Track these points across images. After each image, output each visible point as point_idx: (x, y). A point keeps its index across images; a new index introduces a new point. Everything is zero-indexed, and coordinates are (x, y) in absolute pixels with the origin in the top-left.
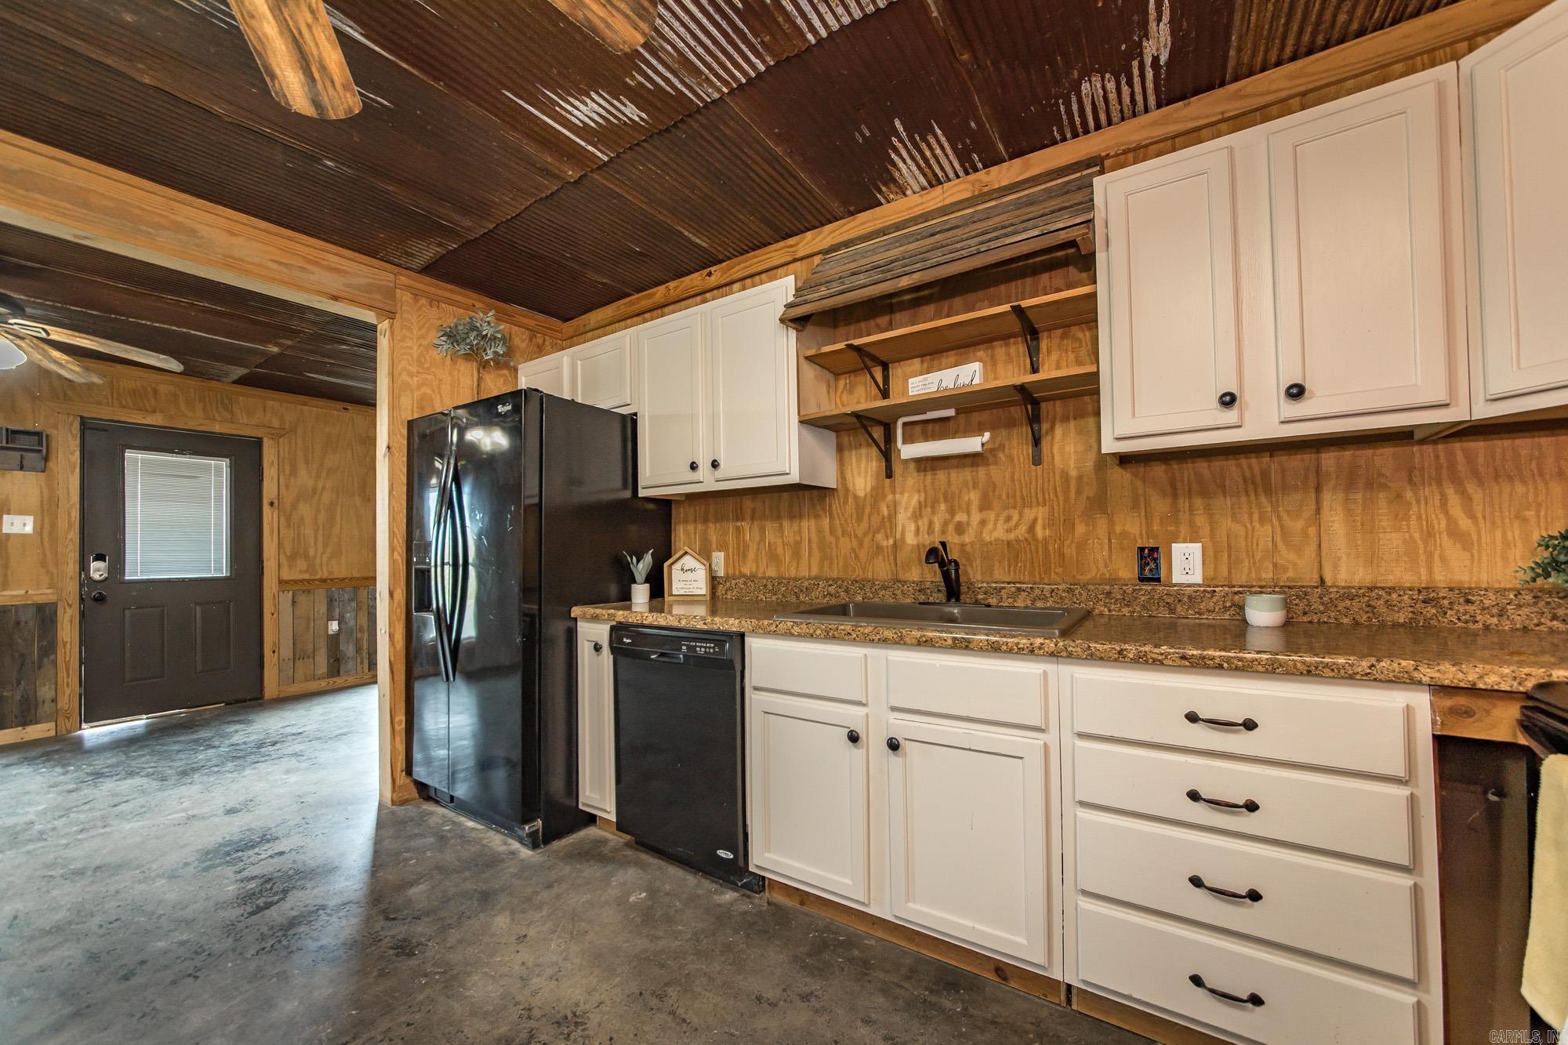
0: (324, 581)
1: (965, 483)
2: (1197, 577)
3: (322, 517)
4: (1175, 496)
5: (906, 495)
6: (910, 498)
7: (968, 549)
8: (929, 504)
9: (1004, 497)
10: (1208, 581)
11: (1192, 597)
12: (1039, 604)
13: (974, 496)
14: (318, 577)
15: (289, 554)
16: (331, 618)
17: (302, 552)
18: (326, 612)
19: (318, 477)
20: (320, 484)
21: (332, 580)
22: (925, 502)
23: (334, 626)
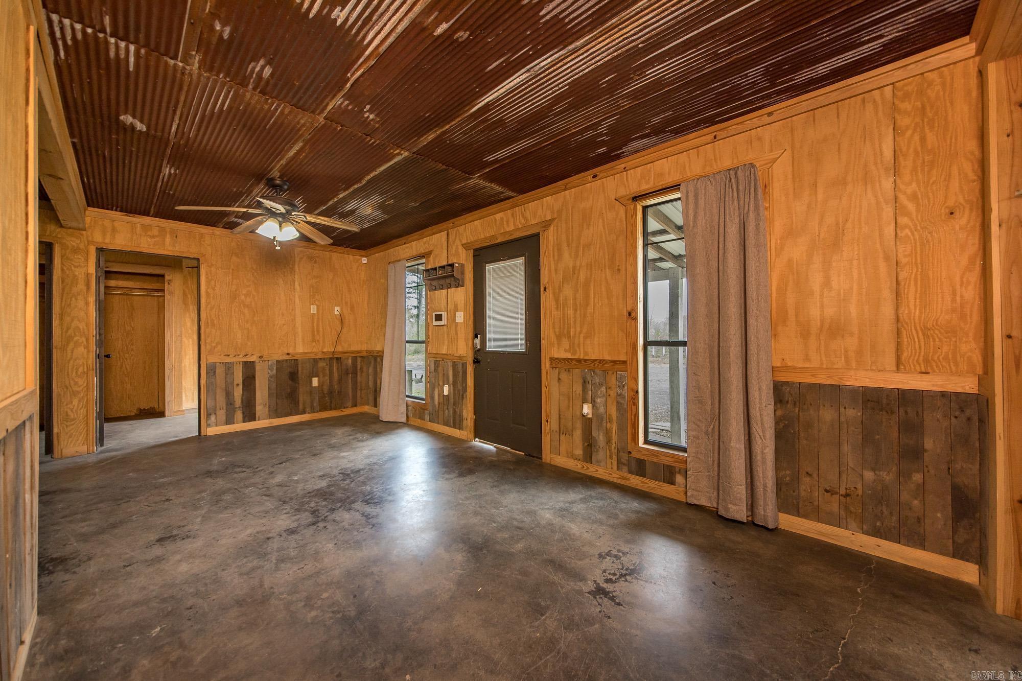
0: (579, 361)
3: (580, 295)
14: (576, 357)
15: (557, 333)
16: (584, 401)
17: (565, 332)
18: (581, 393)
19: (577, 256)
20: (578, 263)
21: (585, 360)
23: (587, 409)
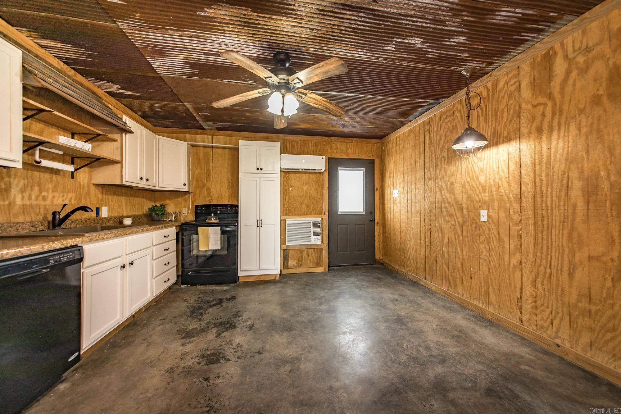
1: (47, 180)
2: (106, 216)
4: (103, 194)
5: (16, 180)
6: (19, 182)
7: (47, 207)
8: (30, 186)
9: (62, 188)
10: (108, 216)
11: (109, 219)
12: (78, 226)
13: (50, 186)
22: (28, 184)
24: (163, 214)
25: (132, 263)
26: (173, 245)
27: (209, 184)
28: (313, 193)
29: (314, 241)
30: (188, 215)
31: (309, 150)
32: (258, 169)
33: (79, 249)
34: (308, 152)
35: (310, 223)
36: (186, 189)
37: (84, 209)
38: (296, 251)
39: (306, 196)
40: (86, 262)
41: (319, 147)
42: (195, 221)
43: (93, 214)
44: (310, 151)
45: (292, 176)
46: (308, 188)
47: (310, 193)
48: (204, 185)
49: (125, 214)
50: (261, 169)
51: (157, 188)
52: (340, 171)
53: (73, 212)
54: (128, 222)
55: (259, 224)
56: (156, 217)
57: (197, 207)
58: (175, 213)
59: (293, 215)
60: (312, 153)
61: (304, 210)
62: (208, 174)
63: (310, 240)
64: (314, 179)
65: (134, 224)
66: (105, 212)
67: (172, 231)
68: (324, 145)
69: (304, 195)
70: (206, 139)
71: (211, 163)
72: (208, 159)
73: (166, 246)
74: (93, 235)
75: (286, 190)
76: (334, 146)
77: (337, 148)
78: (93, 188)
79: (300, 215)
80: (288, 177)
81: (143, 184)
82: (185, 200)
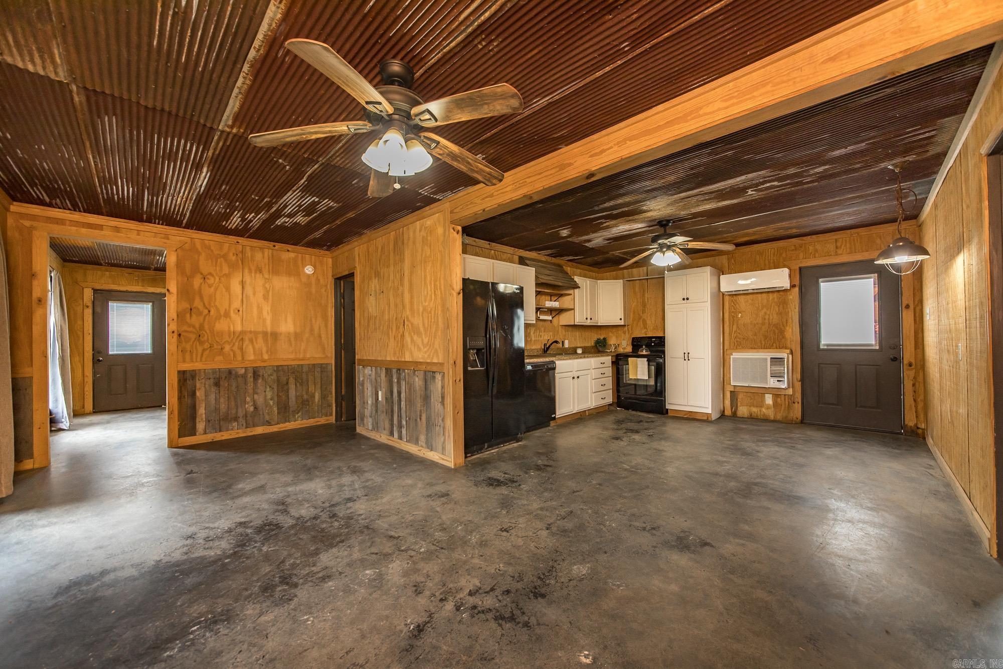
4: (565, 332)
7: (542, 341)
9: (547, 330)
12: (554, 351)
13: (543, 329)
24: (605, 346)
25: (578, 377)
26: (609, 371)
27: (644, 316)
28: (775, 319)
29: (772, 383)
30: (626, 347)
31: (767, 262)
32: (684, 299)
33: (553, 362)
34: (765, 265)
35: (766, 359)
36: (622, 323)
37: (556, 342)
38: (749, 394)
39: (763, 324)
40: (557, 371)
41: (784, 255)
42: (632, 352)
43: (560, 345)
44: (769, 263)
45: (742, 299)
46: (765, 313)
47: (769, 319)
48: (640, 318)
49: (579, 345)
50: (687, 299)
51: (599, 324)
52: (822, 284)
53: (551, 344)
54: (579, 351)
55: (687, 357)
56: (601, 349)
57: (633, 338)
58: (614, 345)
59: (743, 348)
60: (772, 265)
61: (761, 341)
62: (644, 305)
63: (767, 383)
64: (776, 300)
65: (583, 353)
66: (567, 345)
67: (608, 360)
68: (793, 250)
69: (760, 322)
70: (641, 272)
71: (646, 295)
72: (644, 291)
73: (603, 371)
74: (560, 357)
75: (733, 317)
76: (811, 248)
77: (816, 251)
78: (560, 327)
79: (755, 348)
80: (736, 300)
81: (588, 323)
82: (624, 333)
